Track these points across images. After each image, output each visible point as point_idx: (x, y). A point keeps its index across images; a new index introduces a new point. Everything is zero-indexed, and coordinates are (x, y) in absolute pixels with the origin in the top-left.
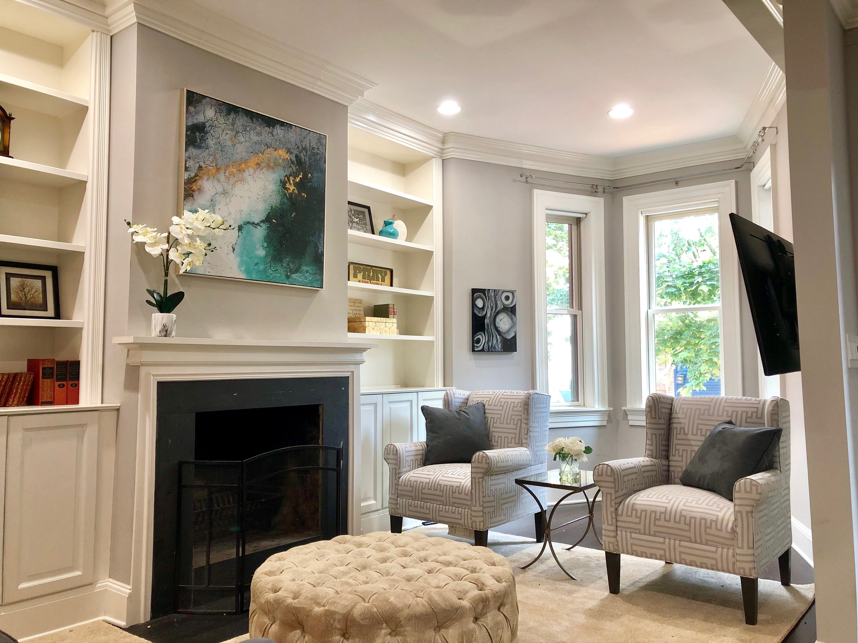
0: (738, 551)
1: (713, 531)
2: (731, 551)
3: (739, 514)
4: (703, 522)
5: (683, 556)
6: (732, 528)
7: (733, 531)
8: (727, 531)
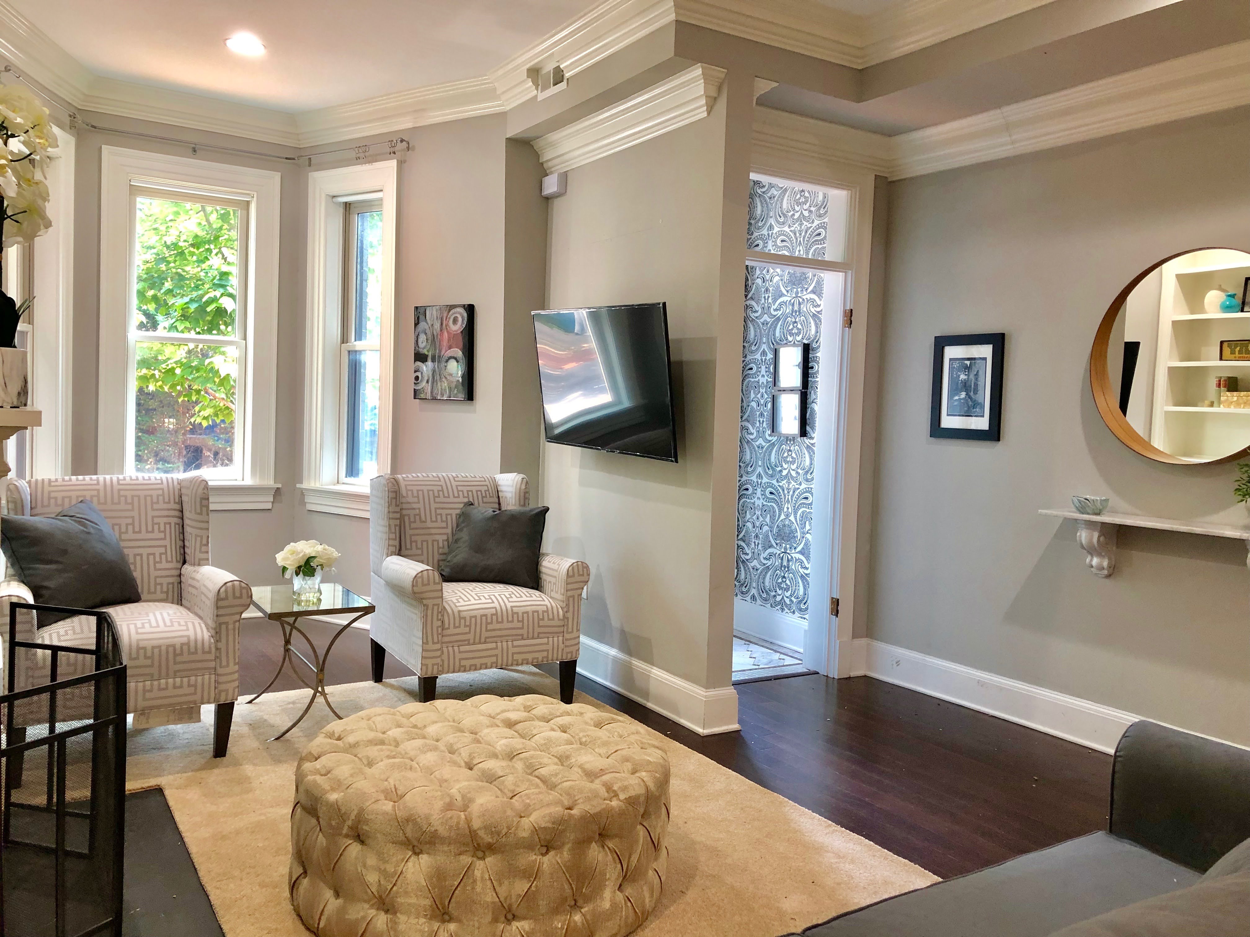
0: (567, 636)
1: (546, 622)
2: (561, 638)
3: (571, 599)
4: (536, 614)
5: (516, 657)
6: (564, 616)
7: (565, 618)
8: (559, 619)
